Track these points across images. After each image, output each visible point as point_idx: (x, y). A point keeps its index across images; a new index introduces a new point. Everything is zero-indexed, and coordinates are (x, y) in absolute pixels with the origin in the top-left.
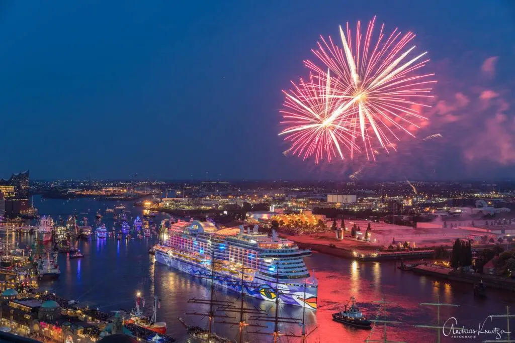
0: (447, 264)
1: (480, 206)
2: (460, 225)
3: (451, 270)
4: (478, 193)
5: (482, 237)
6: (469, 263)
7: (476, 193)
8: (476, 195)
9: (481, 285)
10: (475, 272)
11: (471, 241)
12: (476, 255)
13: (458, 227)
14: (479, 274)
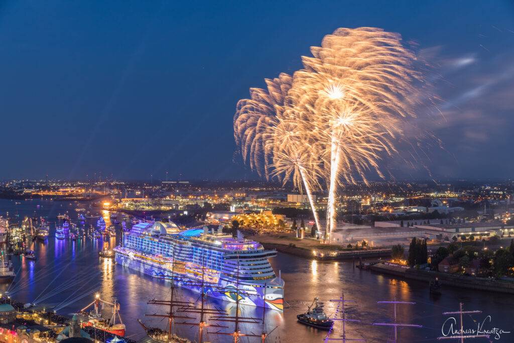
0: (404, 262)
1: (435, 206)
2: (416, 224)
3: (408, 268)
4: (434, 192)
5: (437, 235)
6: (425, 261)
7: (431, 193)
8: (432, 194)
9: (437, 282)
10: (431, 269)
11: (427, 239)
12: (432, 253)
13: (414, 226)
14: (434, 272)
